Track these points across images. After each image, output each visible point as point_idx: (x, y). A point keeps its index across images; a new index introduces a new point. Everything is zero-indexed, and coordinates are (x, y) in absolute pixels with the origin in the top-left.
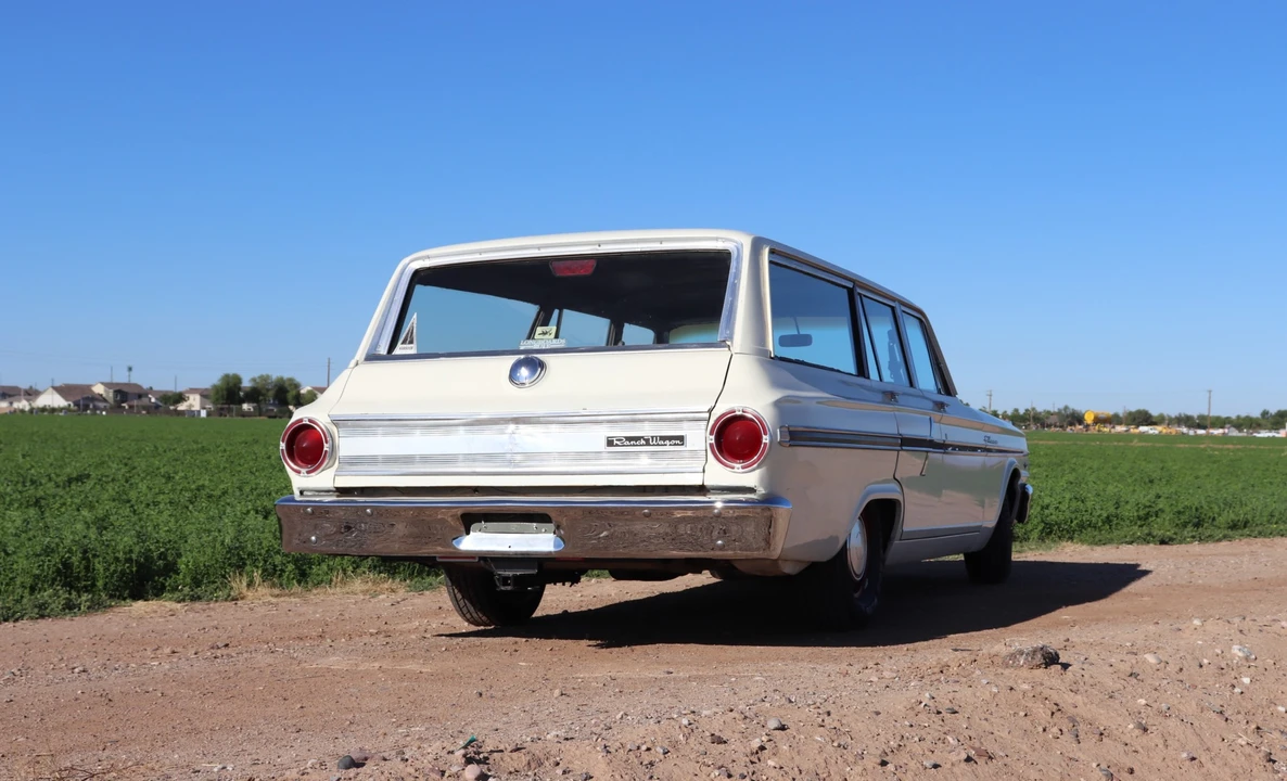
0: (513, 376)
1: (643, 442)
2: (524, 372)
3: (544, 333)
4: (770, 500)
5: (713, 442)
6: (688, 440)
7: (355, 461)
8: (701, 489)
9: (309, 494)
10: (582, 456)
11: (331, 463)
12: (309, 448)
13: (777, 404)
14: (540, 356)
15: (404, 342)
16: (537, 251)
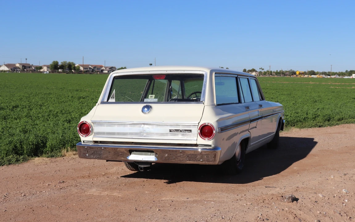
0: (143, 111)
1: (180, 131)
2: (146, 109)
3: (151, 97)
4: (215, 148)
5: (199, 132)
6: (193, 131)
7: (98, 133)
8: (196, 145)
9: (86, 142)
10: (162, 134)
11: (92, 133)
12: (85, 129)
13: (217, 121)
14: (150, 104)
15: (111, 98)
16: (149, 72)
